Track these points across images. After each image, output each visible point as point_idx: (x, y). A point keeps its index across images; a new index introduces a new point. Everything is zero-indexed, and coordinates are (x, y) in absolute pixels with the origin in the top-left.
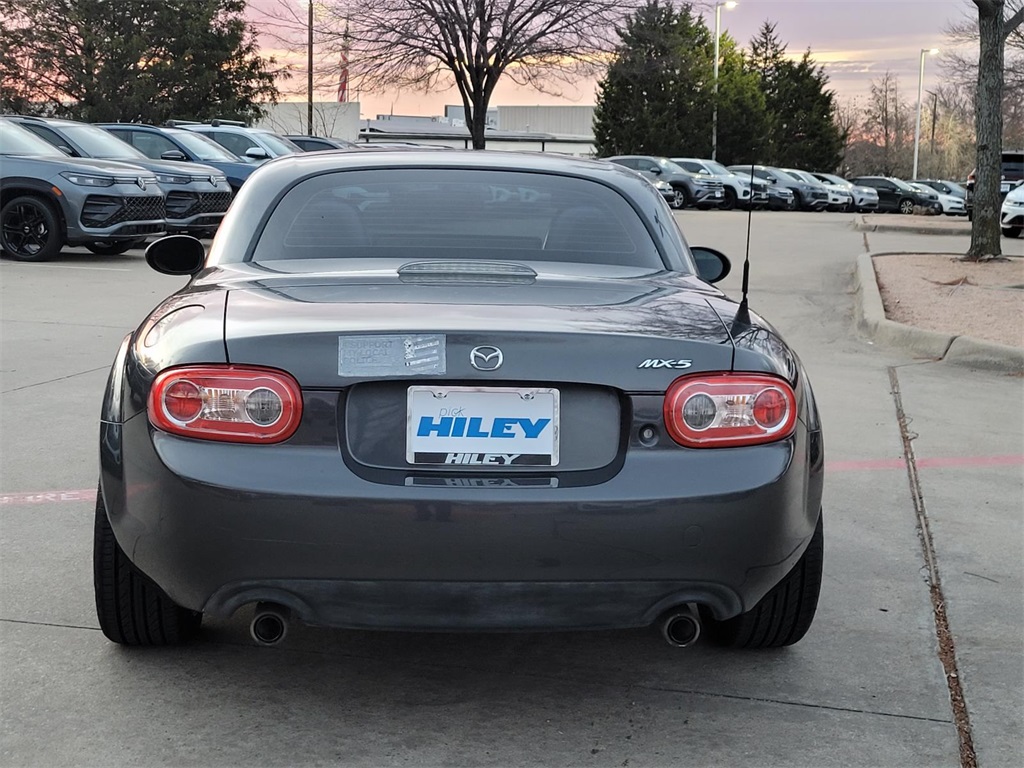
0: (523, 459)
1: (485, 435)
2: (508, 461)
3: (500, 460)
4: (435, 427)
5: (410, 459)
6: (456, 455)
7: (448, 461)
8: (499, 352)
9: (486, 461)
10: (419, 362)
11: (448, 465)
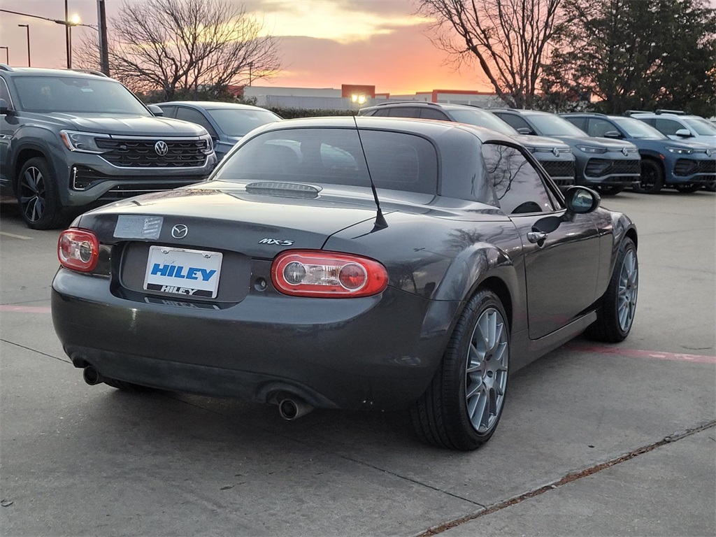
0: (199, 293)
1: (183, 277)
2: (191, 294)
3: (187, 292)
4: (160, 270)
5: (145, 287)
6: (167, 287)
7: (162, 290)
8: (186, 229)
9: (180, 292)
10: (148, 231)
11: (162, 292)
